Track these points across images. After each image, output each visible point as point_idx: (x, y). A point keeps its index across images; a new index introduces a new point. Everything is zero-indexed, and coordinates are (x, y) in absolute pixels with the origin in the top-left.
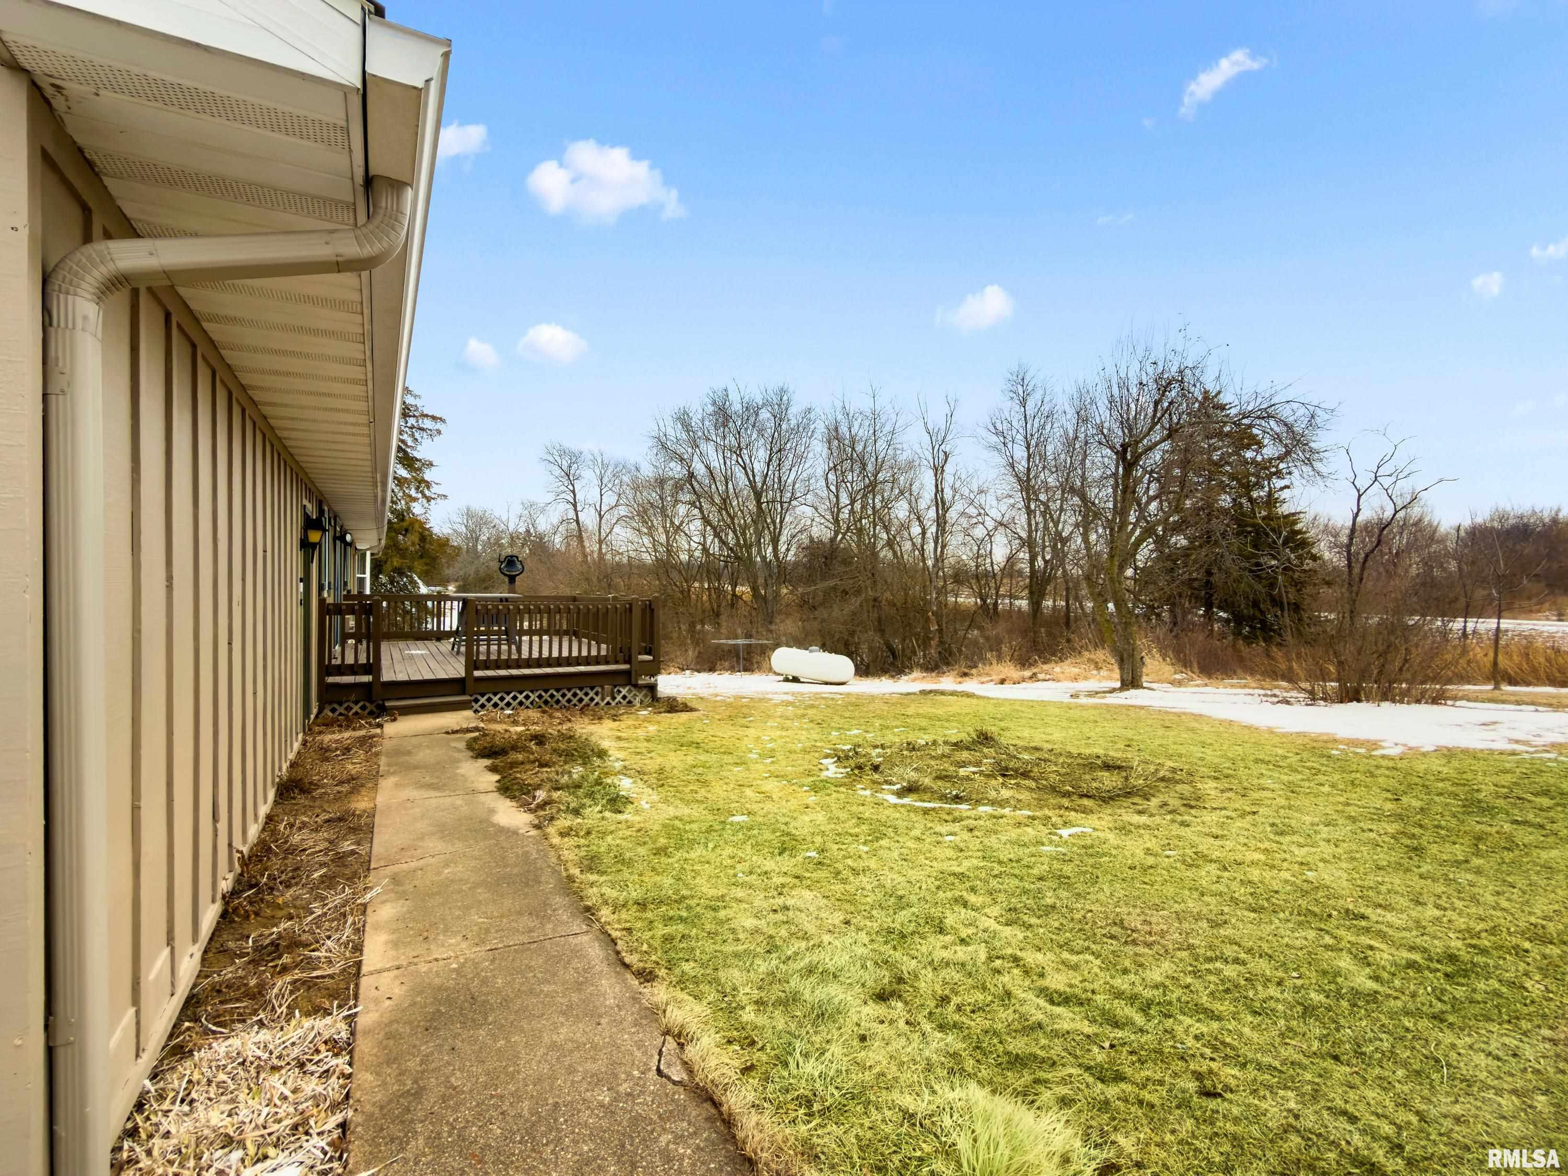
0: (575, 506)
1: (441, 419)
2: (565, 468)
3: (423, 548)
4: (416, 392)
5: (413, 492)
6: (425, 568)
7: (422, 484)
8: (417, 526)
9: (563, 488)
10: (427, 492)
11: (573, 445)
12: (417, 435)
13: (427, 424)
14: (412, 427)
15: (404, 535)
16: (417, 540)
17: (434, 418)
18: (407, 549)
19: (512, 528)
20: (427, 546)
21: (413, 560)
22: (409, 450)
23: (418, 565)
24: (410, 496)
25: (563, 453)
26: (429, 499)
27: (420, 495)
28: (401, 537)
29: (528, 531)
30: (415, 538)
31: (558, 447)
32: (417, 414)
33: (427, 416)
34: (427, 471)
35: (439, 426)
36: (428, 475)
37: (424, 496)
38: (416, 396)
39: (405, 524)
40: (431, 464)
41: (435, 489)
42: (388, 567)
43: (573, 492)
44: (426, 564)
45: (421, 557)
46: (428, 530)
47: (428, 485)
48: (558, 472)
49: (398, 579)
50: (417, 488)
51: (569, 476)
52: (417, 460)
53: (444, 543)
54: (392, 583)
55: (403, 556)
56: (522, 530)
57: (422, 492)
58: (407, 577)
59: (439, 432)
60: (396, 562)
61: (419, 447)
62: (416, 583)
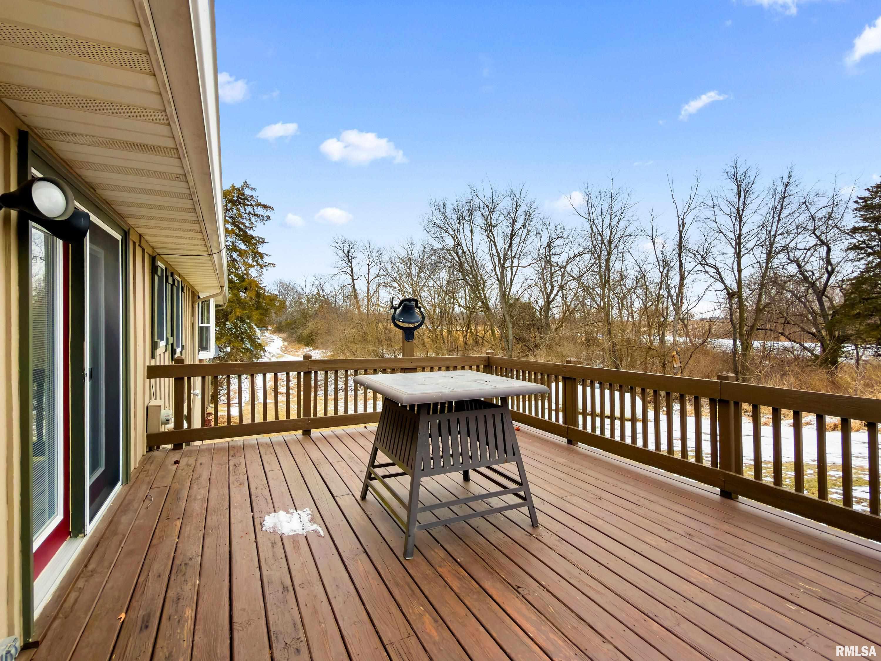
0: (352, 276)
1: (270, 207)
2: (346, 251)
3: (258, 302)
4: (252, 186)
5: (250, 261)
6: (260, 317)
7: (257, 255)
8: (253, 285)
9: (345, 265)
10: (260, 261)
11: (350, 237)
12: (253, 219)
13: (260, 211)
14: (249, 213)
15: (245, 293)
16: (254, 297)
17: (265, 207)
18: (246, 303)
19: (307, 291)
20: (261, 300)
21: (251, 310)
22: (247, 231)
23: (256, 315)
24: (248, 264)
25: (344, 242)
26: (262, 267)
27: (255, 264)
28: (242, 294)
29: (318, 294)
30: (253, 295)
31: (341, 238)
32: (253, 203)
33: (260, 204)
34: (260, 246)
35: (269, 213)
36: (261, 249)
37: (258, 264)
38: (252, 189)
39: (244, 284)
40: (263, 242)
41: (266, 259)
42: (232, 317)
43: (351, 267)
44: (261, 314)
45: (257, 309)
46: (262, 288)
47: (261, 256)
48: (342, 254)
49: (240, 325)
50: (254, 258)
51: (349, 258)
52: (253, 237)
53: (273, 299)
54: (235, 328)
55: (243, 308)
56: (315, 292)
57: (257, 261)
58: (247, 323)
59: (269, 218)
60: (239, 312)
61: (254, 228)
62: (253, 328)
